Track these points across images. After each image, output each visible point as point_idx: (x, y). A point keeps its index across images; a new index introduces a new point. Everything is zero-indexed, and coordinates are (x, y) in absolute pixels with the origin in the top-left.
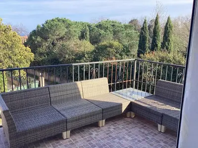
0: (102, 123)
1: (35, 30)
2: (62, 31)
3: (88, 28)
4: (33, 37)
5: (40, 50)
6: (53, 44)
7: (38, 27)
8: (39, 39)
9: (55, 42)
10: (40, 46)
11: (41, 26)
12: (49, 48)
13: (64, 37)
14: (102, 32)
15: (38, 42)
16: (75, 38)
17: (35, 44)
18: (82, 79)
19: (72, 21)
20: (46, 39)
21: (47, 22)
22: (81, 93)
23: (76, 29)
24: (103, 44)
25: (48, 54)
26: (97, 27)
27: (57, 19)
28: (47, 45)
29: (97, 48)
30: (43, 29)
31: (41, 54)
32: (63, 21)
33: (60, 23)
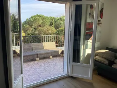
0: (51, 57)
1: (25, 21)
2: (40, 22)
3: (53, 20)
4: (25, 25)
5: (28, 32)
6: (35, 29)
7: (27, 19)
8: (27, 26)
9: (36, 28)
10: (28, 30)
11: (29, 19)
12: (33, 31)
13: (41, 25)
14: (62, 22)
15: (27, 28)
16: (47, 26)
17: (25, 29)
18: (44, 42)
19: (46, 16)
20: (31, 26)
21: (32, 17)
22: (44, 47)
23: (47, 21)
24: (61, 29)
25: (32, 34)
26: (59, 19)
27: (37, 15)
28: (32, 29)
29: (58, 31)
30: (30, 20)
31: (28, 34)
32: (41, 16)
33: (39, 18)
